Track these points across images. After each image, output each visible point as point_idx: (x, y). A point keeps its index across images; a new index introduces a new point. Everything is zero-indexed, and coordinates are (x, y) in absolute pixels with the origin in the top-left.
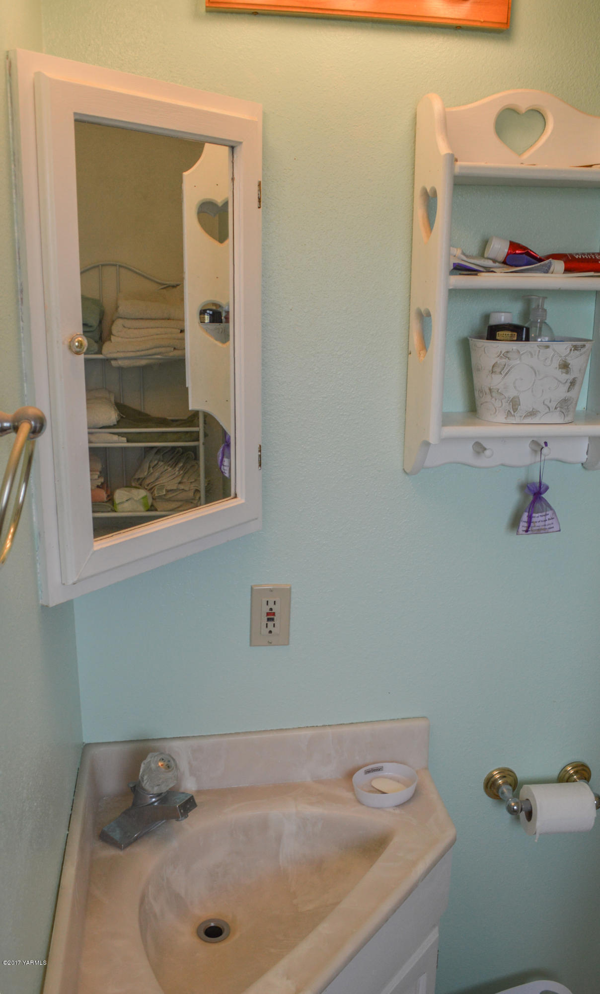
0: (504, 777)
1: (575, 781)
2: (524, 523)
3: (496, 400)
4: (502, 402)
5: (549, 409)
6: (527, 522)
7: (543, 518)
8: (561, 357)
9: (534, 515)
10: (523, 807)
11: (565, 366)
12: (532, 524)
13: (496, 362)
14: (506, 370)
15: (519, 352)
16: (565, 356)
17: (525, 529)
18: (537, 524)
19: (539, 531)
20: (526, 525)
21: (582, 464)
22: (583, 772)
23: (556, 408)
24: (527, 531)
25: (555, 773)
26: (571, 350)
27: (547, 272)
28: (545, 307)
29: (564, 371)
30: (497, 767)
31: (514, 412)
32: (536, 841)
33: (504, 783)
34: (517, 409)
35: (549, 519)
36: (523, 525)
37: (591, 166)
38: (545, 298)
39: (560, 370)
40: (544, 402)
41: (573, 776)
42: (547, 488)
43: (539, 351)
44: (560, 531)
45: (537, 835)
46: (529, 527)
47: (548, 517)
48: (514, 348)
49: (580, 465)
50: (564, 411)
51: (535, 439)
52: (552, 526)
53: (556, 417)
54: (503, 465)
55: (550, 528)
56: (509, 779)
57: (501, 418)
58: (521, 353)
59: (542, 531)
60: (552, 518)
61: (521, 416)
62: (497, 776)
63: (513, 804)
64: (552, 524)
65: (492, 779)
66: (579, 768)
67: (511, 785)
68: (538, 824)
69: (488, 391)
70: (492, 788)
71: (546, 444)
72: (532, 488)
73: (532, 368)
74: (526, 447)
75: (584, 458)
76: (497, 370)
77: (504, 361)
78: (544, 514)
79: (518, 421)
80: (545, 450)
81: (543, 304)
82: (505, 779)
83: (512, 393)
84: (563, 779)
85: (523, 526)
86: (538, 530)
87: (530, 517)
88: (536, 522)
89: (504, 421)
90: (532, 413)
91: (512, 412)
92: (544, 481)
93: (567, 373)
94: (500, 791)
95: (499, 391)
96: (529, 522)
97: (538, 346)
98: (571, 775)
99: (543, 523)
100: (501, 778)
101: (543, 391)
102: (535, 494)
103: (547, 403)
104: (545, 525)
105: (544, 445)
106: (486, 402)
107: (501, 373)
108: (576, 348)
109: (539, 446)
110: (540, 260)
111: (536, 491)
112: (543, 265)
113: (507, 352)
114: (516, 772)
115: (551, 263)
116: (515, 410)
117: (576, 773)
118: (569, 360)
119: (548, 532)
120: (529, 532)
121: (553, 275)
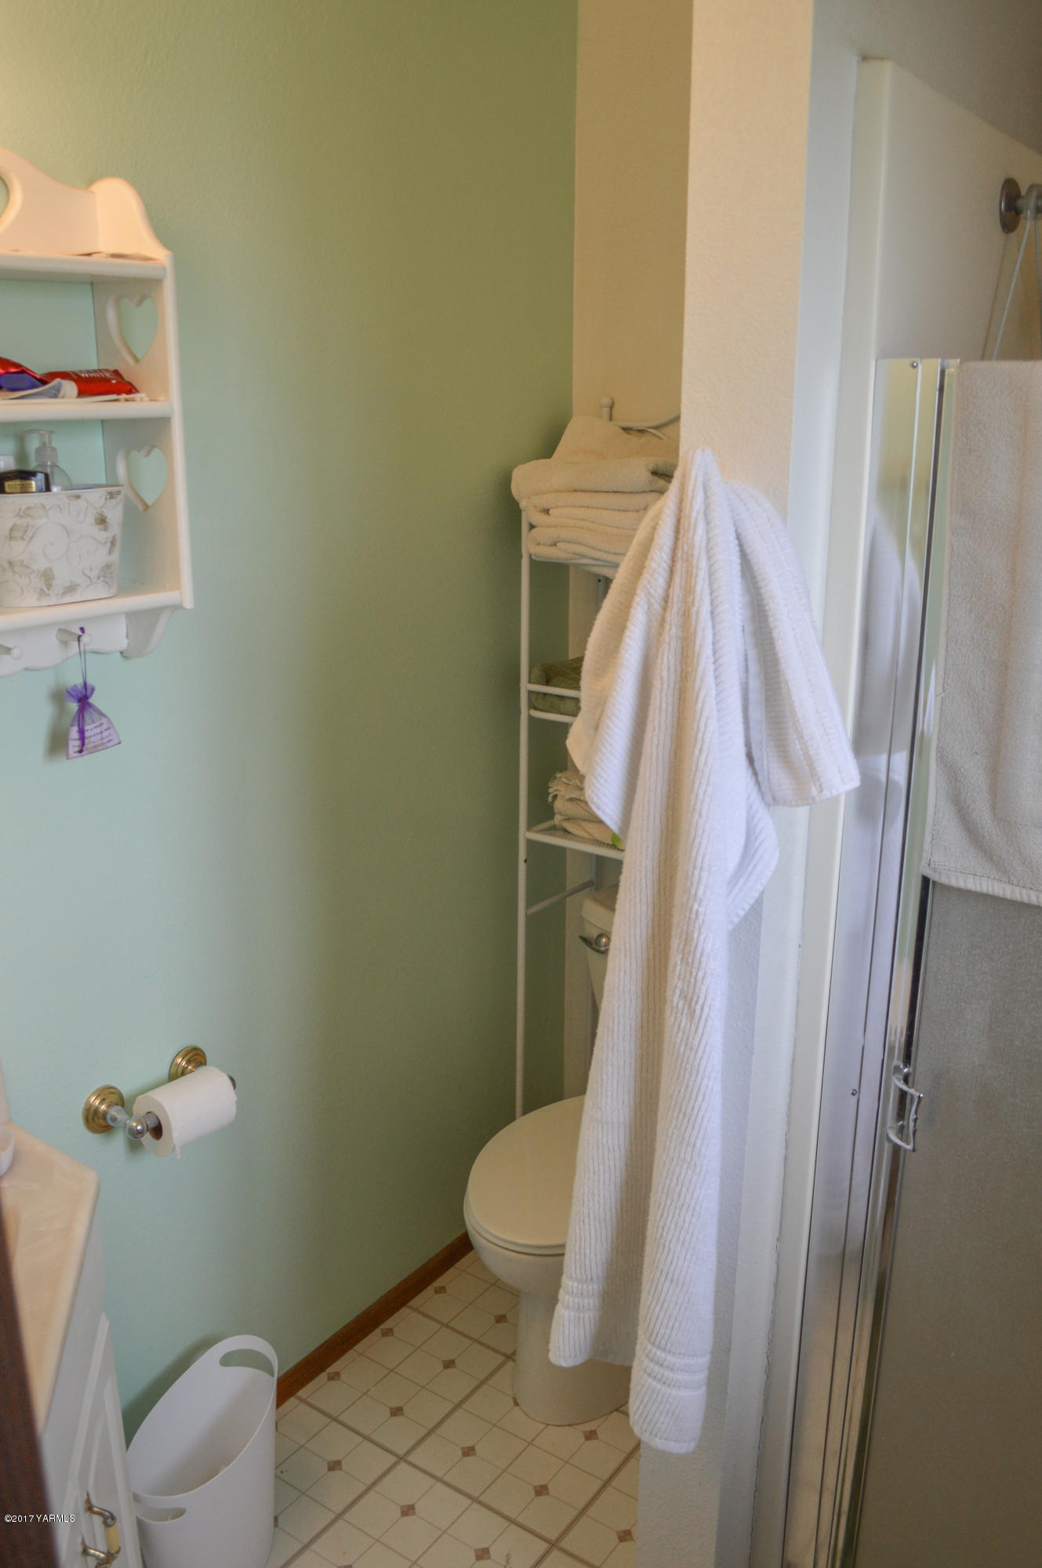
0: (104, 1099)
1: (191, 1072)
2: (74, 742)
3: (21, 576)
4: (29, 578)
5: (91, 580)
6: (79, 739)
7: (98, 730)
8: (95, 508)
9: (86, 728)
10: (148, 1123)
11: (102, 521)
12: (86, 741)
13: (15, 525)
14: (30, 533)
15: (43, 506)
16: (101, 507)
17: (77, 749)
18: (93, 739)
19: (96, 749)
20: (78, 743)
21: (121, 653)
22: (196, 1057)
23: (98, 578)
24: (81, 751)
25: (163, 1071)
26: (106, 499)
27: (55, 396)
28: (54, 445)
29: (102, 527)
30: (91, 1092)
31: (49, 589)
32: (179, 1157)
33: (108, 1107)
34: (51, 585)
35: (105, 730)
36: (74, 744)
37: (89, 255)
38: (51, 432)
39: (98, 526)
40: (83, 572)
41: (187, 1068)
42: (93, 690)
43: (69, 504)
44: (120, 743)
45: (178, 1149)
46: (83, 744)
47: (104, 727)
48: (37, 502)
49: (119, 654)
50: (107, 580)
51: (63, 627)
52: (110, 738)
53: (100, 591)
54: (26, 669)
55: (109, 741)
56: (114, 1098)
57: (31, 600)
58: (48, 507)
59: (100, 748)
60: (109, 728)
61: (57, 595)
62: (97, 1102)
63: (134, 1124)
64: (110, 735)
65: (92, 1109)
66: (191, 1054)
67: (117, 1104)
68: (175, 1135)
69: (6, 565)
70: (96, 1119)
71: (82, 630)
72: (74, 693)
73: (63, 526)
74: (52, 639)
75: (123, 643)
76: (18, 534)
77: (25, 521)
78: (98, 723)
79: (54, 601)
80: (85, 639)
81: (50, 442)
82: (106, 1101)
83: (41, 565)
84: (175, 1074)
85: (74, 746)
86: (95, 747)
87: (82, 732)
88: (90, 737)
89: (35, 603)
90: (71, 589)
91: (46, 590)
92: (90, 682)
93: (106, 529)
94: (108, 1117)
95: (24, 564)
96: (82, 738)
97: (67, 496)
98: (185, 1068)
99: (99, 737)
100: (101, 1103)
101: (80, 557)
102: (80, 700)
103: (87, 572)
104: (102, 739)
105: (80, 633)
106: (6, 581)
107: (23, 539)
108: (112, 495)
109: (74, 635)
110: (43, 381)
111: (80, 696)
112: (50, 388)
113: (29, 508)
114: (118, 1087)
115: (60, 385)
116: (49, 586)
117: (189, 1062)
118: (107, 513)
119: (107, 748)
120: (83, 753)
121: (63, 400)
